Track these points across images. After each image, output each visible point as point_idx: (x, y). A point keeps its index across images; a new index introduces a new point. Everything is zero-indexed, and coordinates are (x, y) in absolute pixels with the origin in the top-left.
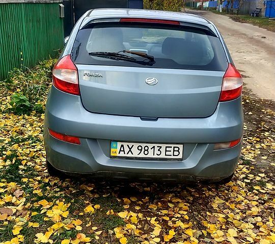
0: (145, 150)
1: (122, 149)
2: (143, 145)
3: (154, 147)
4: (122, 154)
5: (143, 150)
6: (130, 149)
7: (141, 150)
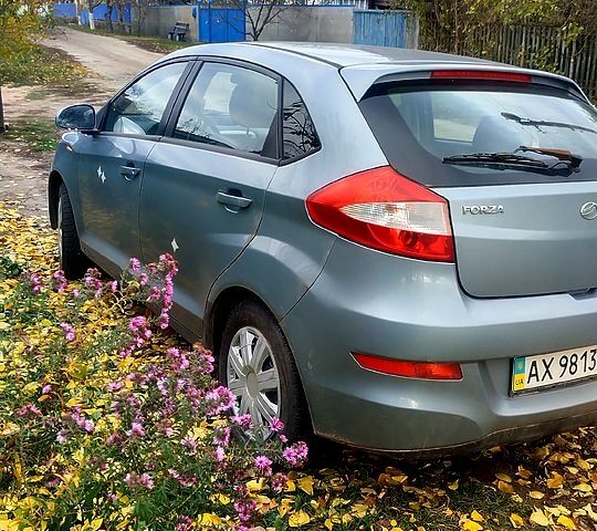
0: (572, 364)
1: (534, 372)
2: (569, 354)
3: (585, 355)
4: (534, 383)
5: (569, 364)
6: (547, 367)
7: (565, 365)
